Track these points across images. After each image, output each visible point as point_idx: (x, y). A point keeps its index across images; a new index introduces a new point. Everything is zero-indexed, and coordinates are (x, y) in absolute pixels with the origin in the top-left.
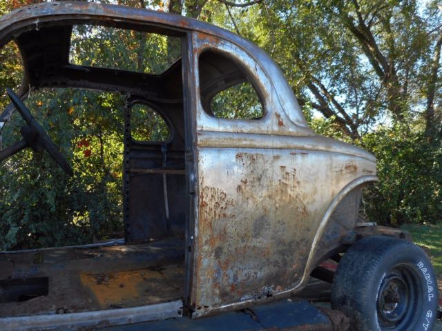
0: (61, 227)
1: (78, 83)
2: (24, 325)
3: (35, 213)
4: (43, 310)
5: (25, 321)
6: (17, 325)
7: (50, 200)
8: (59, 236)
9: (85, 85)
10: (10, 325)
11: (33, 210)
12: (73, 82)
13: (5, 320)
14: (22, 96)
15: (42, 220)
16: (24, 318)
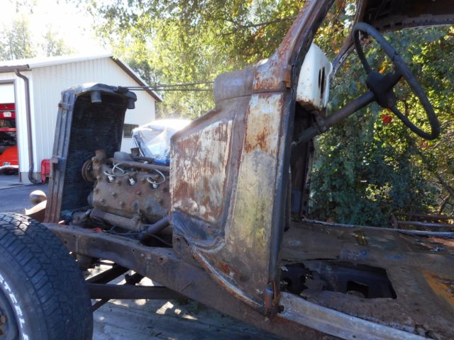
0: (358, 200)
1: (417, 20)
2: (373, 334)
3: (334, 183)
4: (395, 320)
5: (375, 329)
6: (364, 330)
7: (350, 172)
8: (356, 209)
9: (427, 21)
10: (356, 328)
11: (331, 180)
12: (410, 20)
13: (351, 318)
14: (349, 48)
15: (340, 190)
16: (374, 325)
